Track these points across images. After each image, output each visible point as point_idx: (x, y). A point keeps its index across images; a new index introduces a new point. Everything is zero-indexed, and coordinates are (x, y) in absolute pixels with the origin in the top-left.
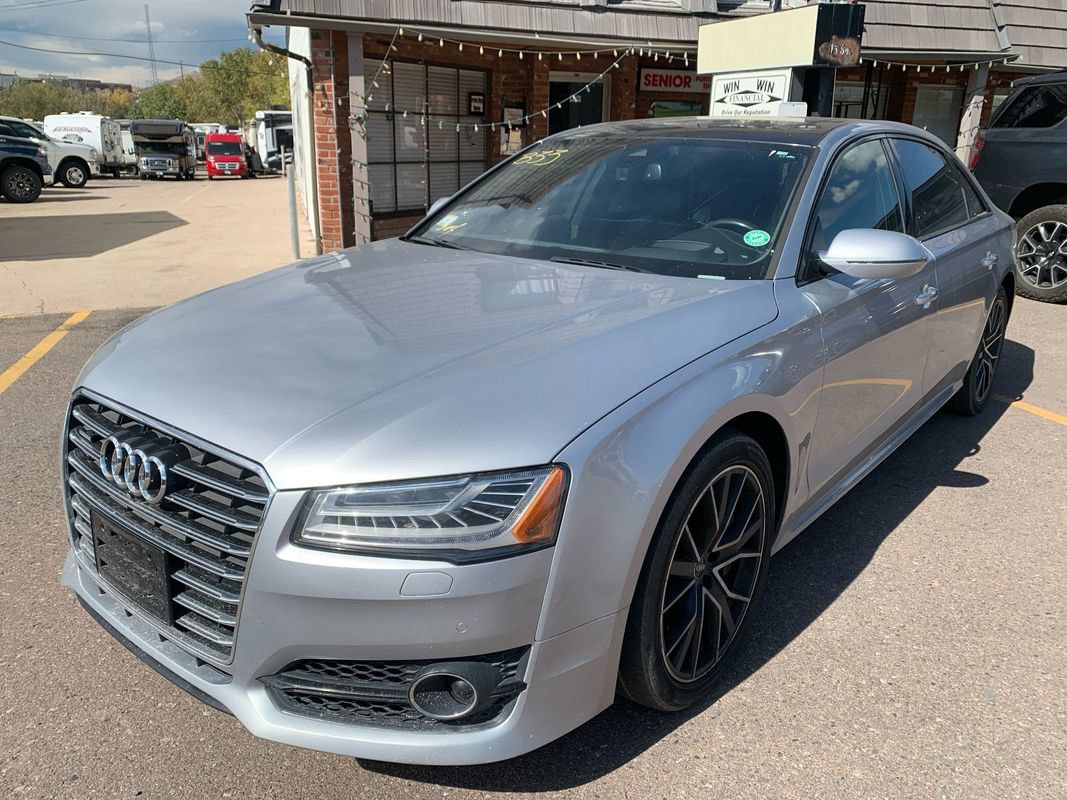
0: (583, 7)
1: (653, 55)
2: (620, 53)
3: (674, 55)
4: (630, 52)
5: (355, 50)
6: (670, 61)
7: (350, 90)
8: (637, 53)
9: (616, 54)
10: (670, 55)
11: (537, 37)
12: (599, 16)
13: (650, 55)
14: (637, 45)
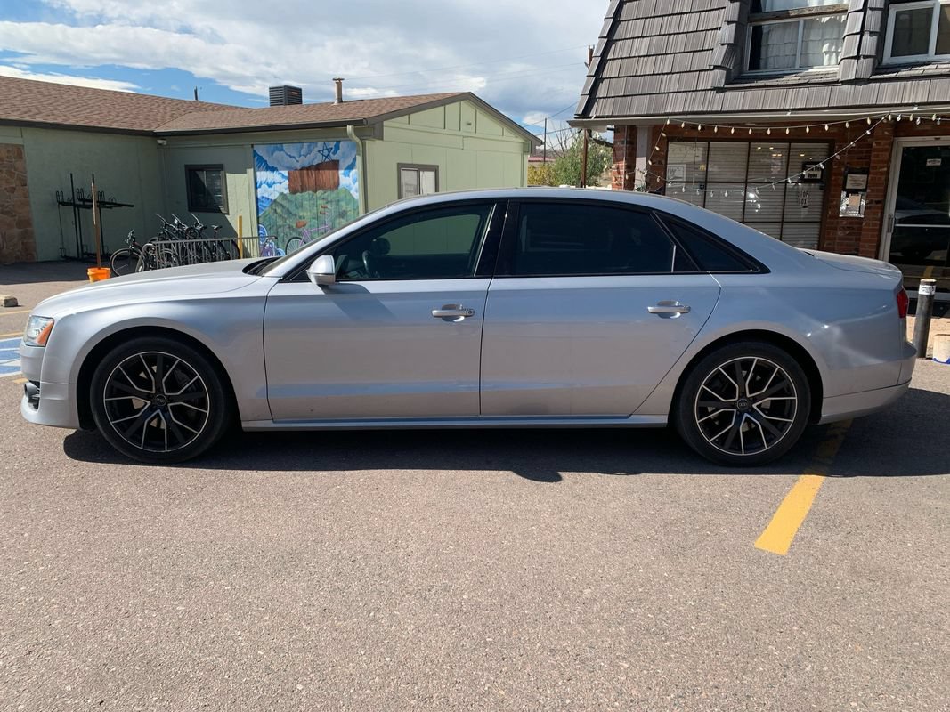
0: (842, 82)
1: (915, 120)
2: (873, 121)
3: (942, 117)
4: (887, 119)
5: (643, 140)
6: (938, 123)
7: (637, 168)
8: (894, 119)
9: (869, 122)
10: (937, 117)
11: (789, 114)
12: (860, 88)
13: (911, 119)
14: (894, 111)
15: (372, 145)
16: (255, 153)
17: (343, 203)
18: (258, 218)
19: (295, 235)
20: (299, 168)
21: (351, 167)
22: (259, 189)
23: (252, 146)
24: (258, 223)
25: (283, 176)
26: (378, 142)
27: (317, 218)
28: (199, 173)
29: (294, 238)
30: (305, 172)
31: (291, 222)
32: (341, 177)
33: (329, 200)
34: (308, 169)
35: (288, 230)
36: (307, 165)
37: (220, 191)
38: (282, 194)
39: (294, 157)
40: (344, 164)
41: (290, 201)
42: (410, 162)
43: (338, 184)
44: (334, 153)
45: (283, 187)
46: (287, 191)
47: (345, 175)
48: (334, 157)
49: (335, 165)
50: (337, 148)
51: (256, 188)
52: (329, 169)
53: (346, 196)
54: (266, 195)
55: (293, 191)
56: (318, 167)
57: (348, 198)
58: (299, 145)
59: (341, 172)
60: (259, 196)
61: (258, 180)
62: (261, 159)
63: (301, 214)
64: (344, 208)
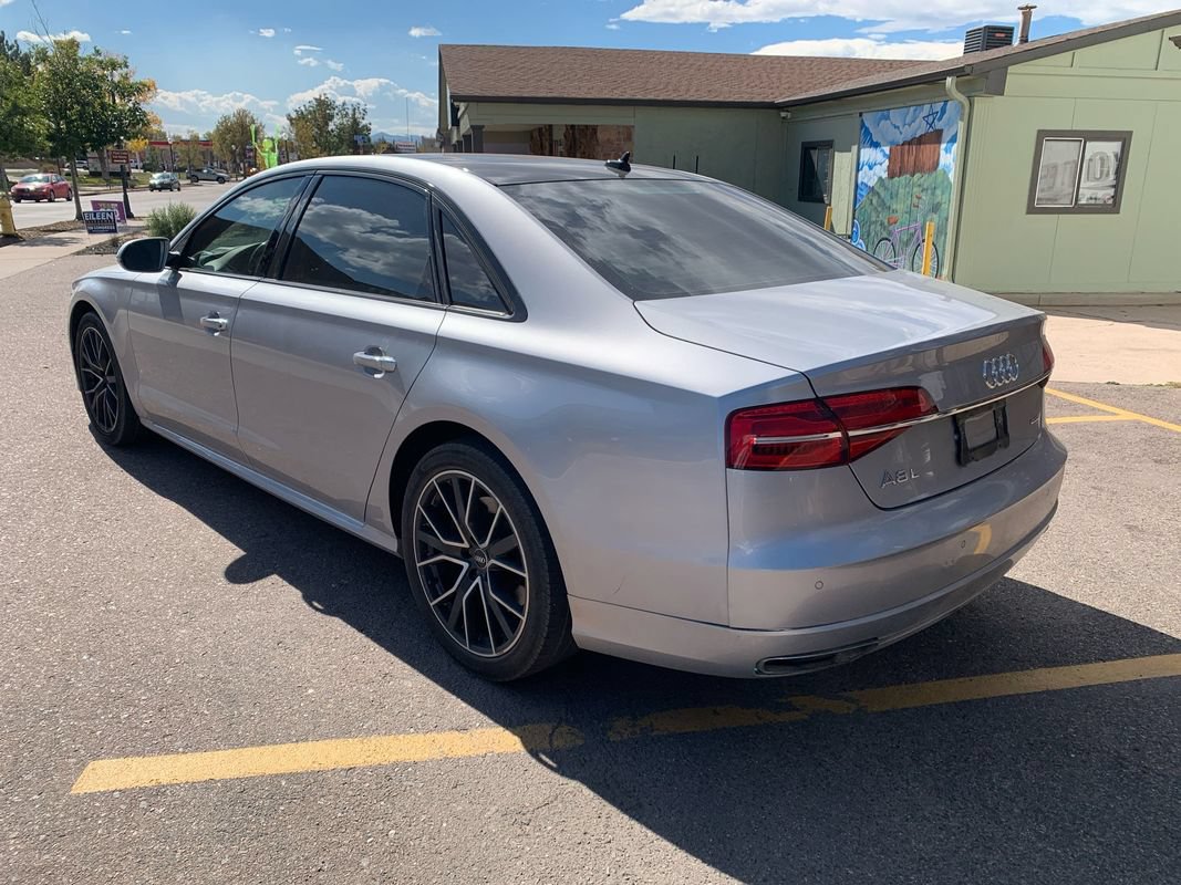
15: (983, 105)
16: (863, 125)
17: (938, 192)
18: (854, 211)
19: (885, 235)
20: (901, 142)
21: (953, 140)
22: (860, 173)
23: (861, 115)
24: (854, 218)
25: (885, 155)
26: (997, 98)
27: (910, 213)
28: (812, 151)
29: (883, 239)
30: (907, 147)
31: (883, 217)
32: (942, 152)
33: (925, 187)
34: (909, 143)
35: (879, 228)
36: (909, 138)
37: (826, 175)
38: (880, 178)
39: (898, 128)
40: (946, 136)
41: (886, 189)
42: (1069, 128)
43: (938, 165)
44: (940, 119)
45: (882, 171)
46: (885, 175)
47: (946, 150)
48: (938, 125)
49: (936, 136)
50: (943, 111)
51: (858, 170)
52: (930, 143)
53: (943, 182)
54: (865, 181)
55: (892, 175)
56: (919, 141)
57: (946, 183)
58: (905, 110)
59: (943, 146)
60: (859, 182)
61: (861, 160)
62: (867, 132)
63: (894, 207)
64: (939, 199)
